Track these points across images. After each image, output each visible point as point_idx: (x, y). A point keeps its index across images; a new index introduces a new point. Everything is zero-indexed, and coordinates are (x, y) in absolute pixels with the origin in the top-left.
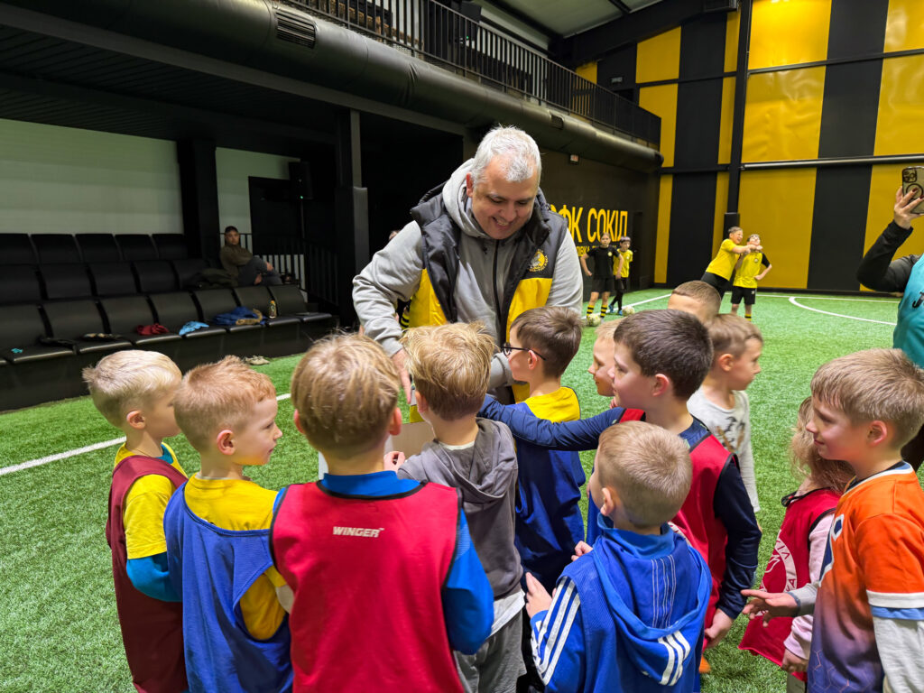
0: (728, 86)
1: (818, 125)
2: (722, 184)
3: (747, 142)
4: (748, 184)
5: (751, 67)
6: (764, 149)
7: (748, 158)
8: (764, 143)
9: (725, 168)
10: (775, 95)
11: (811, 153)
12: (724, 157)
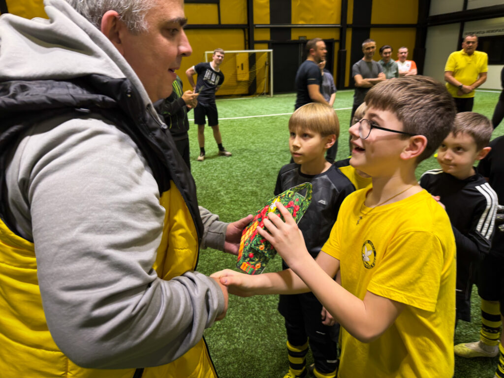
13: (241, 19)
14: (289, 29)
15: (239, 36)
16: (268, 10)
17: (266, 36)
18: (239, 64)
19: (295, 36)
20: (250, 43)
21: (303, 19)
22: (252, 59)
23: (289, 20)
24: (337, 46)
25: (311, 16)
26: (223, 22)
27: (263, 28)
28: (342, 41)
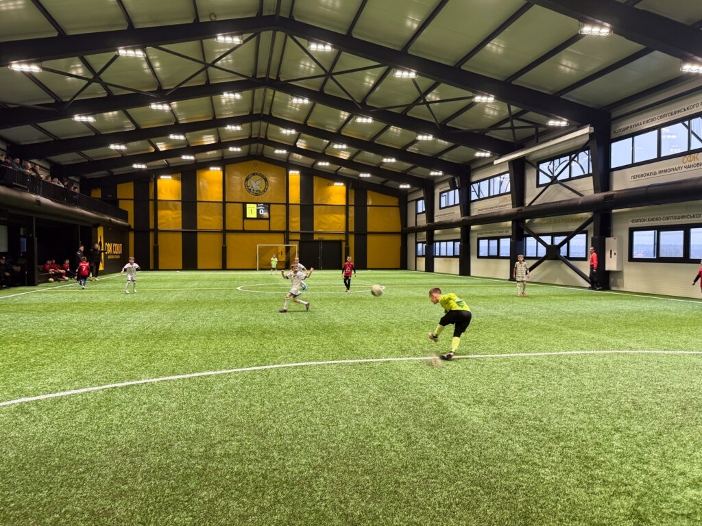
0: (151, 203)
1: (181, 219)
2: (152, 235)
3: (159, 222)
4: (160, 236)
5: (158, 199)
6: (165, 225)
7: (160, 227)
8: (164, 223)
9: (152, 230)
10: (167, 208)
11: (179, 227)
12: (152, 226)
13: (284, 228)
14: (312, 234)
15: (281, 237)
16: (299, 224)
17: (298, 237)
18: (280, 251)
19: (316, 237)
20: (287, 241)
21: (321, 228)
22: (288, 249)
23: (313, 229)
24: (344, 244)
25: (326, 227)
26: (272, 229)
27: (296, 233)
28: (347, 241)
